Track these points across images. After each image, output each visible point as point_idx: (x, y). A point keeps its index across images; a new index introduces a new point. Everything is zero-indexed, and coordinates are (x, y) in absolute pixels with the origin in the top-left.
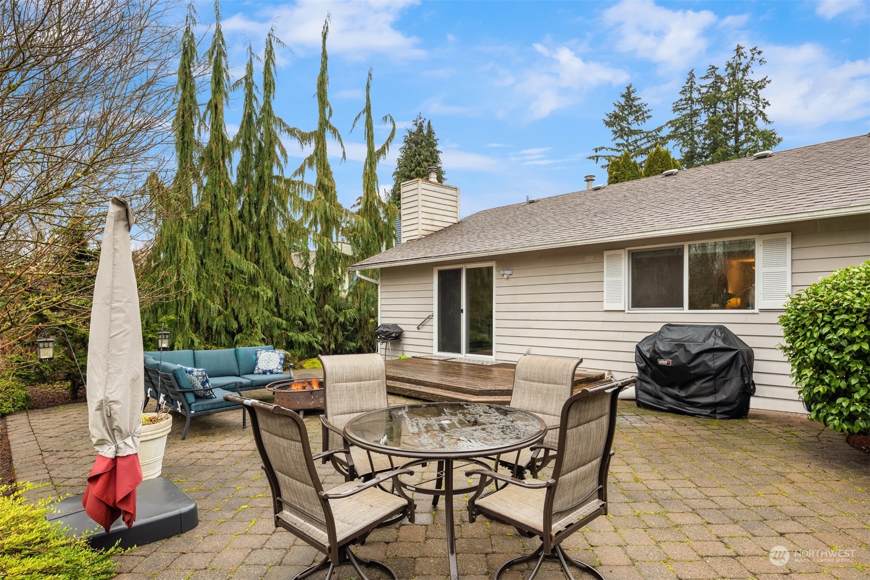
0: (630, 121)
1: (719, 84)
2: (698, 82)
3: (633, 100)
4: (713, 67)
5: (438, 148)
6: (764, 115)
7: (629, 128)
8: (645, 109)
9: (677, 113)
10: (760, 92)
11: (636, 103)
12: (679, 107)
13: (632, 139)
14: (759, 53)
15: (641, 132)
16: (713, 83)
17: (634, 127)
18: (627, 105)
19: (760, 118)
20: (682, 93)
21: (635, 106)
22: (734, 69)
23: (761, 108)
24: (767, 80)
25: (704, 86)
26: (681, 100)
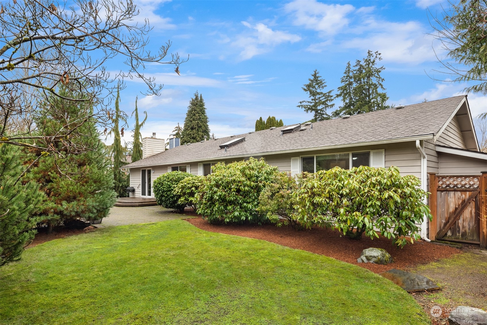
0: (316, 88)
1: (362, 69)
2: (352, 68)
3: (317, 78)
4: (358, 61)
5: (205, 107)
6: (382, 85)
7: (316, 91)
8: (323, 82)
9: (343, 83)
10: (379, 74)
11: (319, 79)
12: (344, 80)
13: (318, 96)
14: (380, 54)
15: (322, 93)
16: (359, 69)
17: (318, 91)
18: (315, 80)
19: (380, 87)
20: (345, 73)
21: (318, 80)
22: (368, 61)
23: (380, 82)
24: (384, 67)
25: (355, 70)
26: (344, 77)
